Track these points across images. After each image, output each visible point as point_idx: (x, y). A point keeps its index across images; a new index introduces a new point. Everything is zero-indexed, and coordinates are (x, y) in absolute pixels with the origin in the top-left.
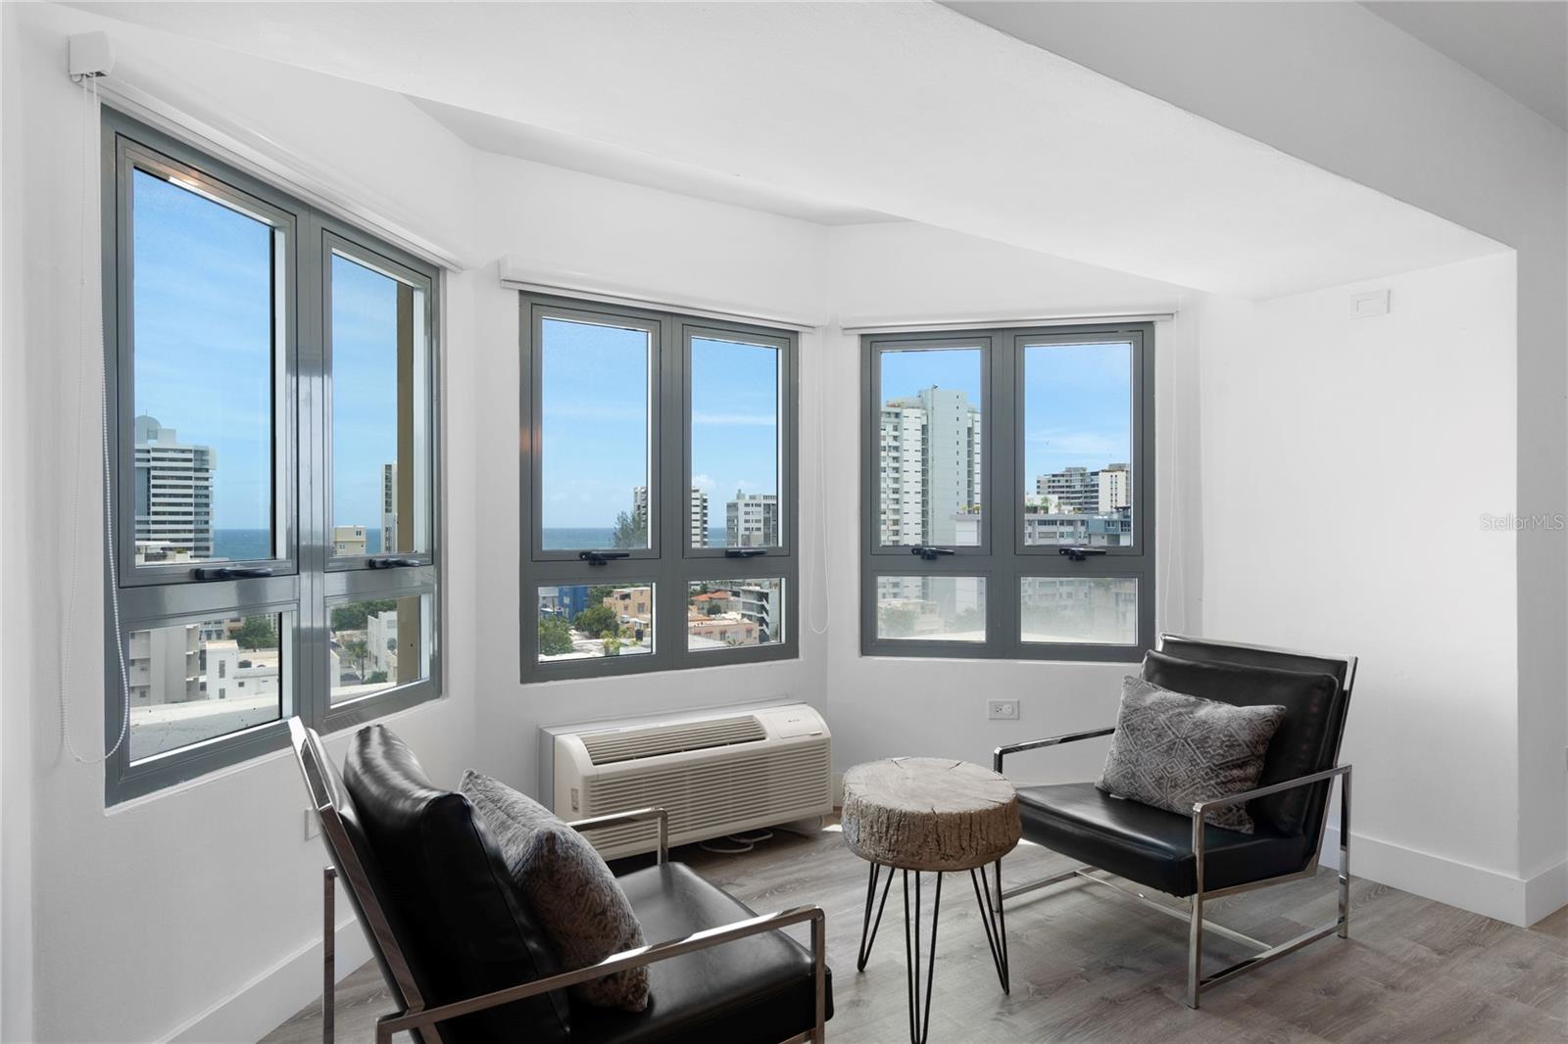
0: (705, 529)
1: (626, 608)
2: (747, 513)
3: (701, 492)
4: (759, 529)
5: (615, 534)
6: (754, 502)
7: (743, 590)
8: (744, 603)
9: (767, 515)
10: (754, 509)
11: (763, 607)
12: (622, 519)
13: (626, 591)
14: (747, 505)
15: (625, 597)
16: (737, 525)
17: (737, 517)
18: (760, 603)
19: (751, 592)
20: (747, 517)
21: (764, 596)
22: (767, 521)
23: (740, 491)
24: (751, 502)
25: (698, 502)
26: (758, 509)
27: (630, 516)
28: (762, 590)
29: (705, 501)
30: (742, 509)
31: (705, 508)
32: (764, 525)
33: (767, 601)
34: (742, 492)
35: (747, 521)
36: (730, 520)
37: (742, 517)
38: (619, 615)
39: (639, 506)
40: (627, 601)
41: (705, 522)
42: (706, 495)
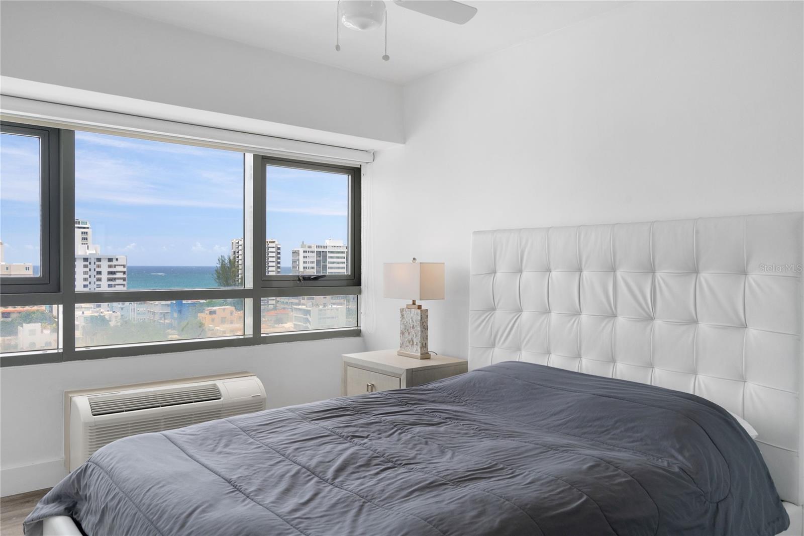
0: (279, 267)
1: (213, 320)
2: (305, 257)
3: (276, 243)
4: (313, 268)
5: (216, 271)
6: (310, 250)
7: (295, 308)
8: (295, 316)
9: (318, 259)
10: (310, 254)
11: (307, 319)
12: (222, 261)
13: (214, 308)
14: (305, 252)
15: (212, 313)
16: (299, 265)
17: (298, 260)
18: (305, 317)
19: (300, 309)
20: (306, 260)
21: (307, 312)
22: (318, 262)
23: (303, 243)
24: (308, 250)
25: (274, 250)
26: (313, 254)
27: (226, 258)
28: (306, 308)
29: (279, 249)
30: (302, 254)
31: (279, 253)
32: (317, 265)
33: (310, 315)
34: (305, 243)
35: (305, 262)
36: (294, 262)
37: (301, 260)
38: (206, 325)
39: (234, 252)
40: (214, 316)
41: (279, 263)
42: (280, 245)
